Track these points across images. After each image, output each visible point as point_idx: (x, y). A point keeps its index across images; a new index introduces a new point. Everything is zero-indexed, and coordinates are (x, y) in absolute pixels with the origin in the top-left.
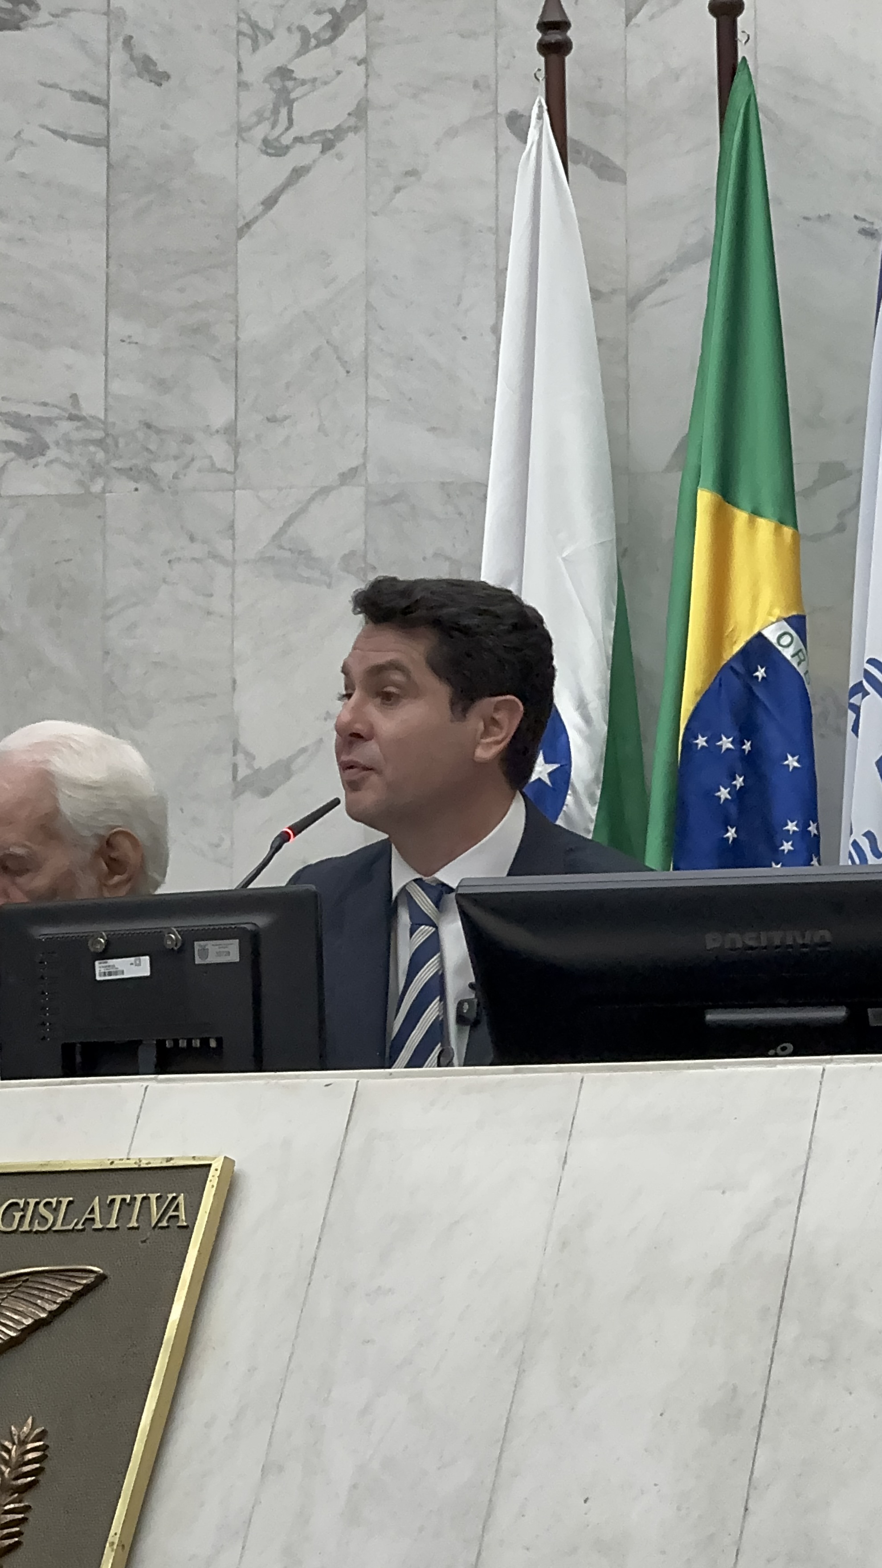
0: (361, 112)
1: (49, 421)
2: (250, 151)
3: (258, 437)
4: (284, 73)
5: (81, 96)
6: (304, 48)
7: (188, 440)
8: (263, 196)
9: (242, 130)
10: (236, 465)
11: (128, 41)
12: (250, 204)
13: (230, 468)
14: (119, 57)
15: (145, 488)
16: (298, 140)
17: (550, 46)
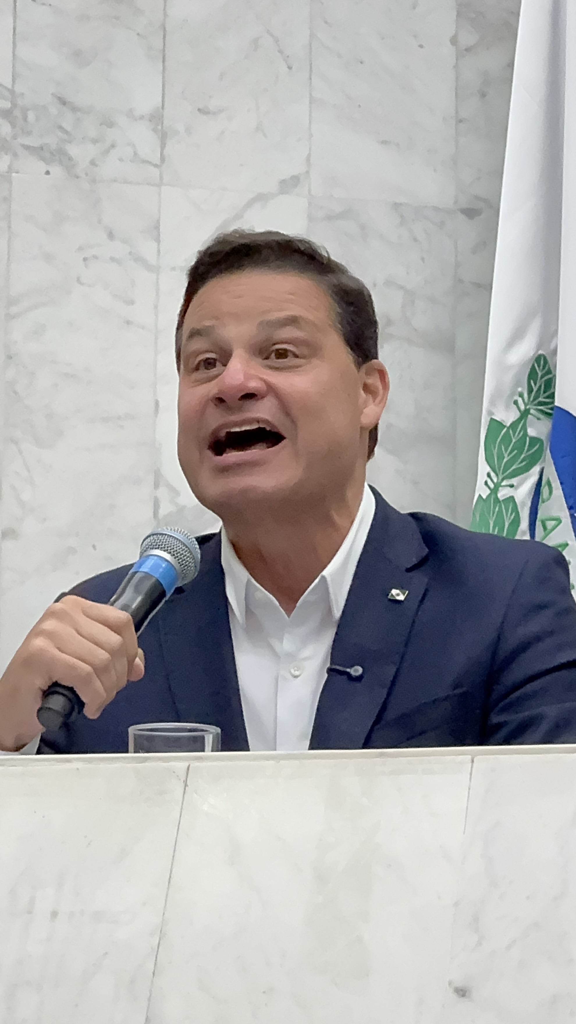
3: (189, 131)
7: (109, 123)
10: (163, 159)
13: (157, 161)
15: (57, 170)
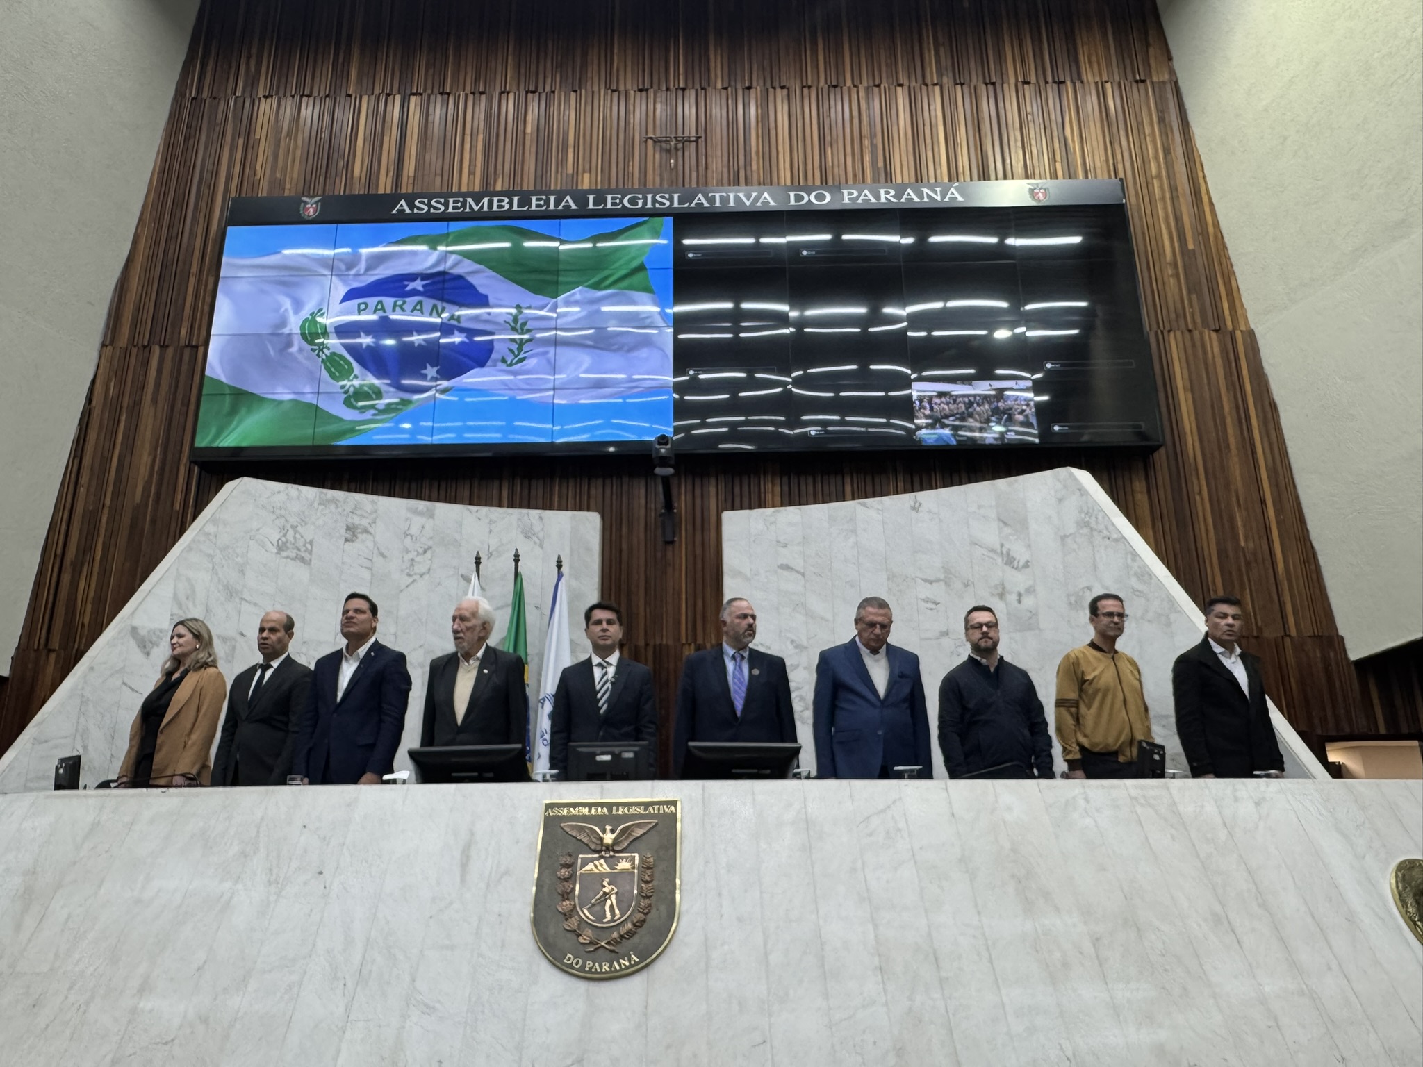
0: (429, 570)
2: (404, 575)
4: (413, 560)
5: (366, 558)
6: (417, 555)
7: (385, 635)
8: (408, 583)
9: (402, 571)
11: (378, 549)
12: (403, 587)
14: (376, 551)
16: (415, 574)
17: (478, 562)
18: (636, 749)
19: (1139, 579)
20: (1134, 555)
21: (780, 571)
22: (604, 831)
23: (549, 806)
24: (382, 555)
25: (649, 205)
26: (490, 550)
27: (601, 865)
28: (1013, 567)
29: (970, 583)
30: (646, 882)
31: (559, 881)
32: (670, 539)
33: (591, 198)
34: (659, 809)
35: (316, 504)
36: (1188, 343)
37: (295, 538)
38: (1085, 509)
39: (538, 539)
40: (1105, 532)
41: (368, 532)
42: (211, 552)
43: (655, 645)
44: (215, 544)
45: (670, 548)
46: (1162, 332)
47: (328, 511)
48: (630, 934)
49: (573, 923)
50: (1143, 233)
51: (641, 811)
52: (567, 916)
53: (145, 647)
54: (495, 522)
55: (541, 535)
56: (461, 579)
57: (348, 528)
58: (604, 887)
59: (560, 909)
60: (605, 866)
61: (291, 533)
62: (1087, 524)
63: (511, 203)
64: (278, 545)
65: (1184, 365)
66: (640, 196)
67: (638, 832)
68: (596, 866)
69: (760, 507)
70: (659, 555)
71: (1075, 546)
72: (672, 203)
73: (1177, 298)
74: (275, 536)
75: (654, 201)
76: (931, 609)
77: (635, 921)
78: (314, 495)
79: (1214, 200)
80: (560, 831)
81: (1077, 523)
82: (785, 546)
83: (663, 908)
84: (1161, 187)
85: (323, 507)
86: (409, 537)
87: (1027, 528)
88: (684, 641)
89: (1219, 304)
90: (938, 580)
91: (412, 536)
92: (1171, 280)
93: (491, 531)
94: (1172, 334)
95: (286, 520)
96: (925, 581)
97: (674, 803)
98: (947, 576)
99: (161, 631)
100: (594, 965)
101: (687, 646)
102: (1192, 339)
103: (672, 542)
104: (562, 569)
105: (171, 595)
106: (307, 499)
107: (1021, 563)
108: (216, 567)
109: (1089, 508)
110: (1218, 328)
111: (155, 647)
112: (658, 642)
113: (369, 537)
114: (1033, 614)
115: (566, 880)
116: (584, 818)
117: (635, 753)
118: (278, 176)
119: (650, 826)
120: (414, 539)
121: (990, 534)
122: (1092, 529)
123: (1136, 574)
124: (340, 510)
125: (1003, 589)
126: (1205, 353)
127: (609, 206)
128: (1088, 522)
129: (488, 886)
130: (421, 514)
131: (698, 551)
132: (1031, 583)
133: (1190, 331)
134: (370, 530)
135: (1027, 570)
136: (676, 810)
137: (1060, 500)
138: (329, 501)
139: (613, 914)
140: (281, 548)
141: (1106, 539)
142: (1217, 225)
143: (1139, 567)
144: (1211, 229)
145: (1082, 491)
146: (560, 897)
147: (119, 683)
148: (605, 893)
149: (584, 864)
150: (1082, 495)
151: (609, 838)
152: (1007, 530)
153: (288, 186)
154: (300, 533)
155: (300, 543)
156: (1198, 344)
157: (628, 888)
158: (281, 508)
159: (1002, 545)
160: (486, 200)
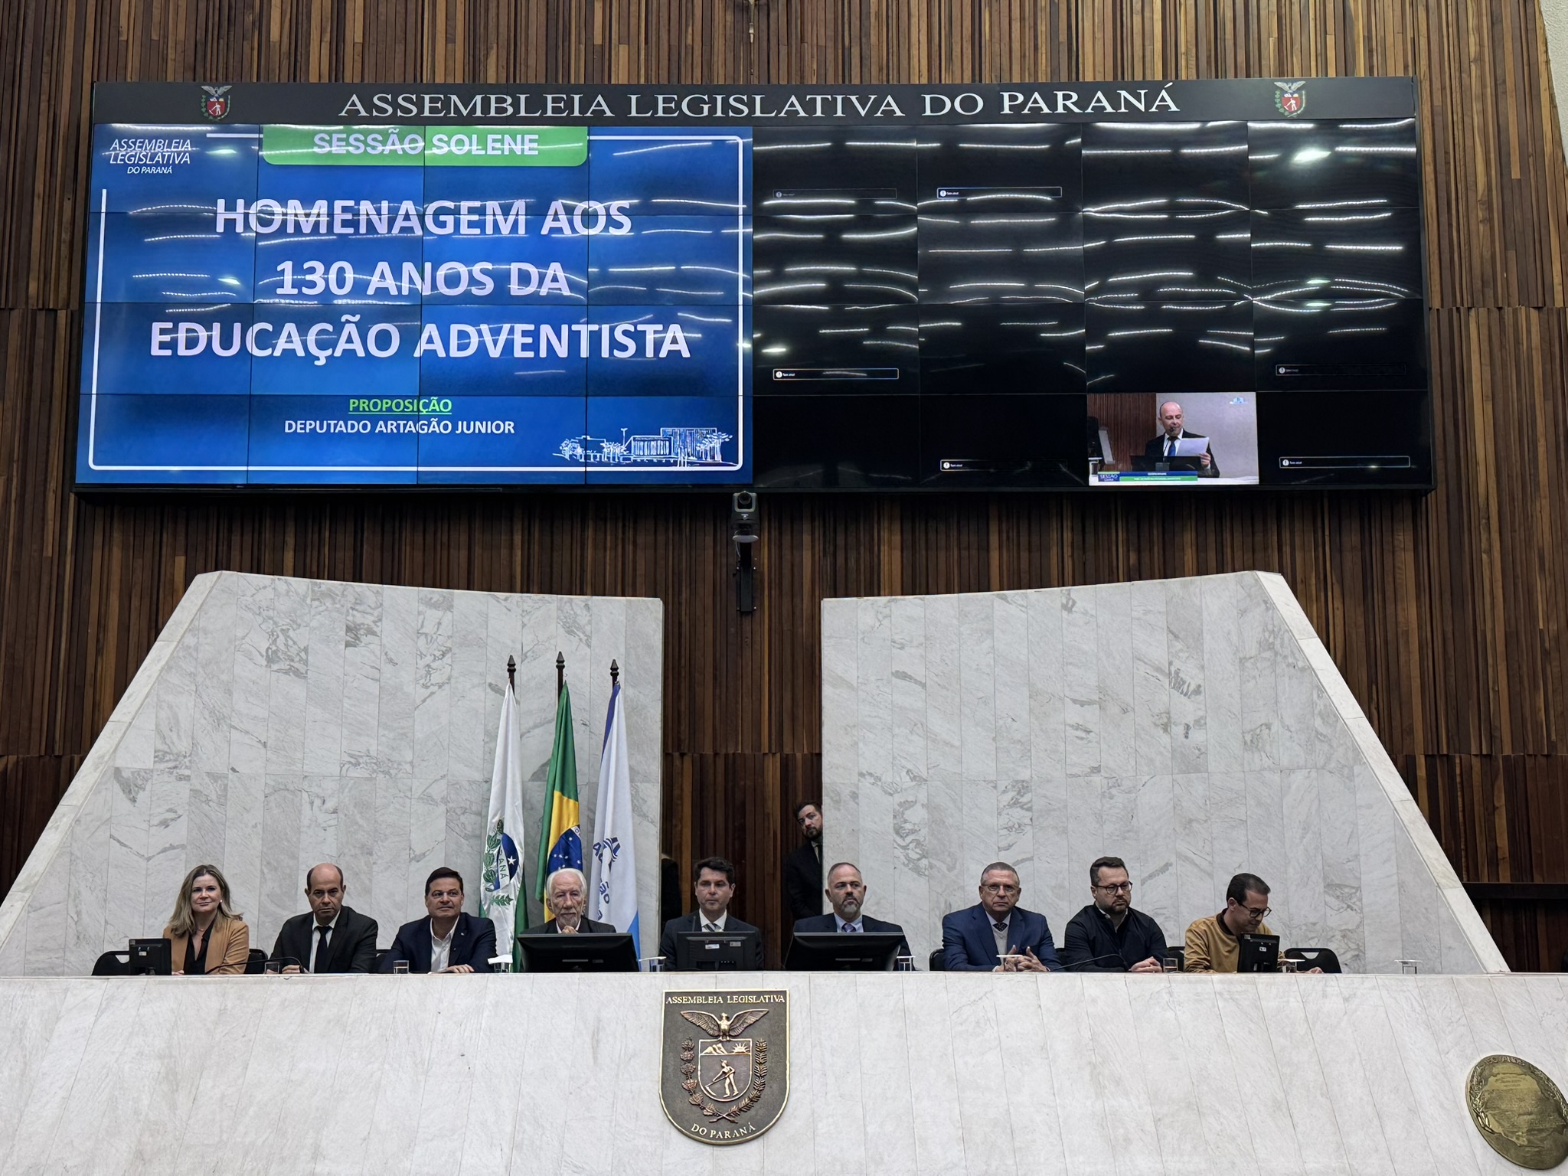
0: (449, 679)
1: (361, 757)
2: (418, 686)
3: (419, 765)
4: (428, 666)
5: (373, 667)
6: (434, 660)
7: (399, 764)
8: (422, 698)
9: (417, 681)
10: (413, 772)
11: (386, 654)
12: (418, 702)
13: (411, 773)
14: (384, 657)
15: (387, 777)
16: (432, 684)
17: (512, 670)
18: (743, 938)
19: (1323, 719)
20: (1321, 689)
21: (893, 678)
22: (721, 1018)
23: (668, 995)
24: (391, 661)
25: (719, 113)
26: (525, 651)
27: (719, 1048)
28: (1181, 693)
29: (1129, 709)
30: (760, 1064)
31: (683, 1062)
32: (750, 610)
33: (634, 98)
34: (769, 999)
35: (308, 601)
36: (1496, 330)
37: (286, 645)
38: (1270, 627)
39: (586, 636)
40: (1291, 660)
41: (374, 633)
42: (193, 670)
43: (727, 755)
44: (196, 659)
45: (747, 621)
46: (1458, 309)
47: (324, 608)
48: (748, 1108)
49: (697, 1098)
50: (1447, 153)
51: (753, 999)
52: (691, 1092)
53: (130, 792)
54: (528, 613)
55: (588, 628)
56: (489, 690)
57: (349, 629)
58: (723, 1067)
59: (685, 1086)
60: (723, 1049)
61: (282, 638)
62: (1271, 647)
63: (516, 105)
64: (268, 656)
65: (1486, 360)
66: (706, 97)
67: (751, 1019)
68: (714, 1049)
69: (870, 593)
70: (732, 630)
71: (1256, 673)
72: (752, 110)
73: (1487, 255)
74: (264, 645)
75: (726, 106)
76: (1082, 739)
77: (751, 1096)
78: (305, 588)
79: (1558, 101)
80: (680, 1018)
81: (1260, 643)
82: (902, 648)
83: (775, 1086)
84: (1482, 78)
85: (316, 603)
86: (423, 637)
87: (1202, 644)
88: (767, 751)
89: (1546, 267)
90: (1090, 703)
91: (426, 635)
92: (1481, 227)
93: (524, 625)
94: (1473, 313)
95: (275, 623)
96: (1075, 701)
97: (784, 993)
98: (1102, 700)
99: (145, 771)
100: (717, 1133)
101: (771, 755)
102: (1501, 318)
103: (751, 613)
104: (619, 678)
105: (154, 727)
106: (297, 594)
107: (1192, 688)
108: (200, 688)
109: (1274, 626)
110: (1540, 305)
111: (141, 791)
112: (731, 751)
113: (376, 640)
114: (1202, 752)
115: (689, 1061)
116: (701, 1006)
117: (743, 942)
118: (155, 37)
119: (762, 1014)
120: (429, 638)
121: (1157, 649)
122: (1276, 654)
123: (1320, 713)
124: (338, 606)
125: (1169, 719)
126: (1517, 342)
127: (660, 114)
128: (1273, 643)
129: (619, 1066)
130: (435, 606)
131: (786, 627)
132: (1201, 713)
133: (1500, 309)
134: (375, 629)
135: (1201, 698)
136: (785, 999)
137: (1243, 613)
138: (323, 594)
139: (732, 1091)
140: (271, 658)
141: (1291, 669)
142: (1557, 141)
143: (1325, 706)
144: (1548, 149)
145: (1268, 604)
146: (684, 1076)
147: (108, 835)
148: (724, 1072)
149: (703, 1049)
150: (1267, 609)
151: (725, 1025)
152: (1178, 645)
153: (171, 55)
154: (291, 639)
155: (293, 651)
156: (1510, 330)
157: (744, 1069)
158: (268, 608)
159: (1170, 664)
160: (478, 98)
